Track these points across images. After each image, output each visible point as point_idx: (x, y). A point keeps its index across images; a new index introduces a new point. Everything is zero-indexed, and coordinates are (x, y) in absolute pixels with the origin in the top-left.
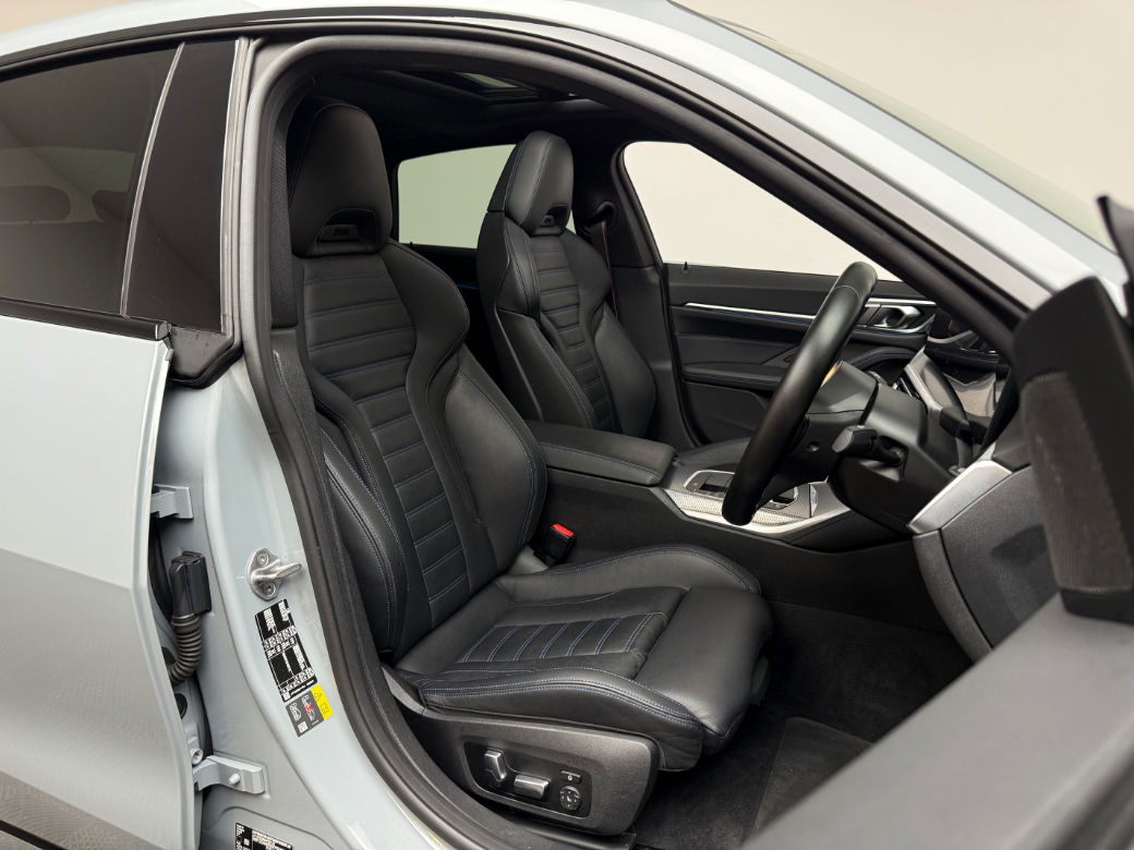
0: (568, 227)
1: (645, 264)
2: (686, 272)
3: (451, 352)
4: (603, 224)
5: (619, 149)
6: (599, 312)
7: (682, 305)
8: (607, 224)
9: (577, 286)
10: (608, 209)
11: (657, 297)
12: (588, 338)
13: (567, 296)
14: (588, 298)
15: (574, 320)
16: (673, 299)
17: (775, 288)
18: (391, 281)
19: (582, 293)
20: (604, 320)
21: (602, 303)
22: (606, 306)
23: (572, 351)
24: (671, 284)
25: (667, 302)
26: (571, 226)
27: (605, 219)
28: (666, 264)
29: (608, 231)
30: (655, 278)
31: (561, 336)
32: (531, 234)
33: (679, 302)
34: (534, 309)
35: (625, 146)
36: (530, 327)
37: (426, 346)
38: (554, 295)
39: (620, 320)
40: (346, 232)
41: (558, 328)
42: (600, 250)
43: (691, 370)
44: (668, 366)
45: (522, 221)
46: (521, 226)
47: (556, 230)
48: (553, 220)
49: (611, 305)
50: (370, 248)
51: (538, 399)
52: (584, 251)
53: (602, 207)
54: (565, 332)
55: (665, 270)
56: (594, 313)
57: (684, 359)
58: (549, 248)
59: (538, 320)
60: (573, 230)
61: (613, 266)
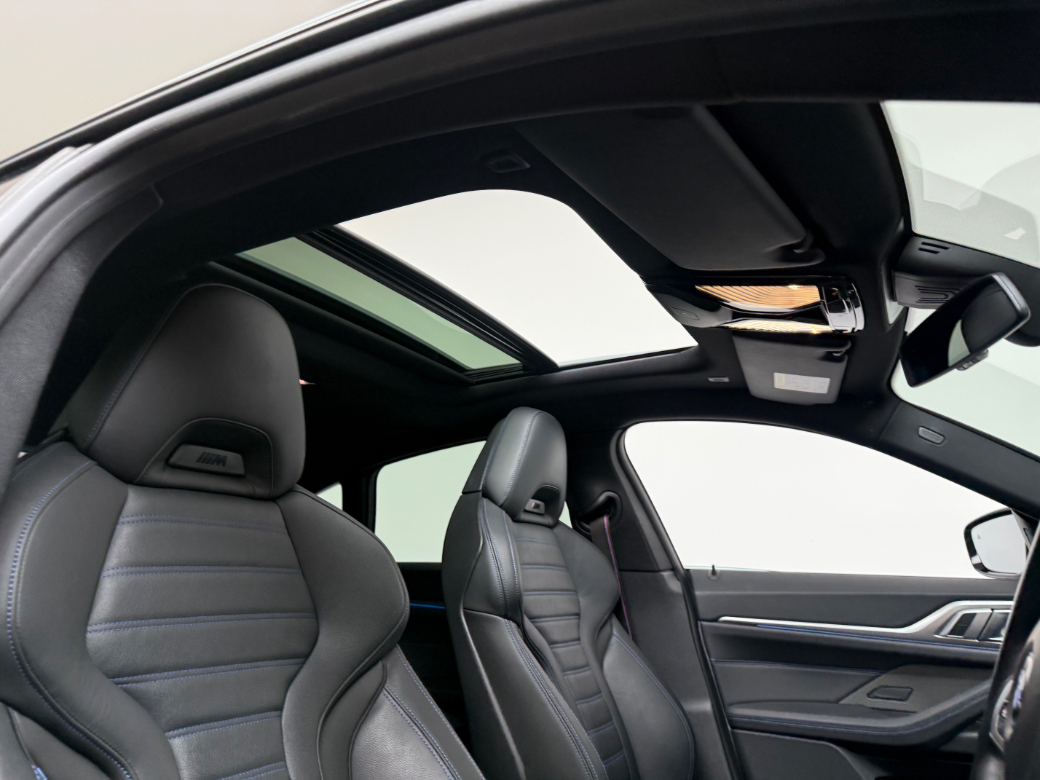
0: (561, 519)
1: (661, 567)
2: (714, 578)
3: (375, 657)
4: (605, 520)
5: (619, 432)
6: (607, 628)
7: (716, 620)
8: (610, 519)
9: (576, 591)
10: (610, 500)
11: (682, 611)
12: (594, 663)
13: (563, 603)
14: (593, 608)
15: (574, 635)
16: (703, 611)
17: (841, 593)
18: (287, 540)
19: (583, 601)
20: (614, 640)
21: (610, 617)
22: (615, 621)
23: (572, 677)
24: (698, 593)
25: (696, 617)
26: (565, 517)
27: (608, 513)
28: (688, 570)
29: (611, 527)
30: (675, 586)
31: (556, 655)
32: (515, 519)
33: (710, 616)
34: (513, 608)
35: (625, 429)
36: (507, 634)
37: (334, 645)
38: (545, 597)
39: (635, 639)
40: (222, 461)
41: (551, 643)
42: (604, 550)
43: (739, 711)
44: (706, 706)
45: (501, 502)
46: (501, 507)
47: (548, 520)
48: (542, 509)
49: (621, 620)
50: (259, 491)
51: (518, 748)
52: (582, 548)
53: (602, 498)
54: (561, 650)
55: (687, 578)
56: (601, 627)
57: (728, 696)
58: (538, 540)
59: (521, 626)
60: (569, 524)
61: (620, 570)
